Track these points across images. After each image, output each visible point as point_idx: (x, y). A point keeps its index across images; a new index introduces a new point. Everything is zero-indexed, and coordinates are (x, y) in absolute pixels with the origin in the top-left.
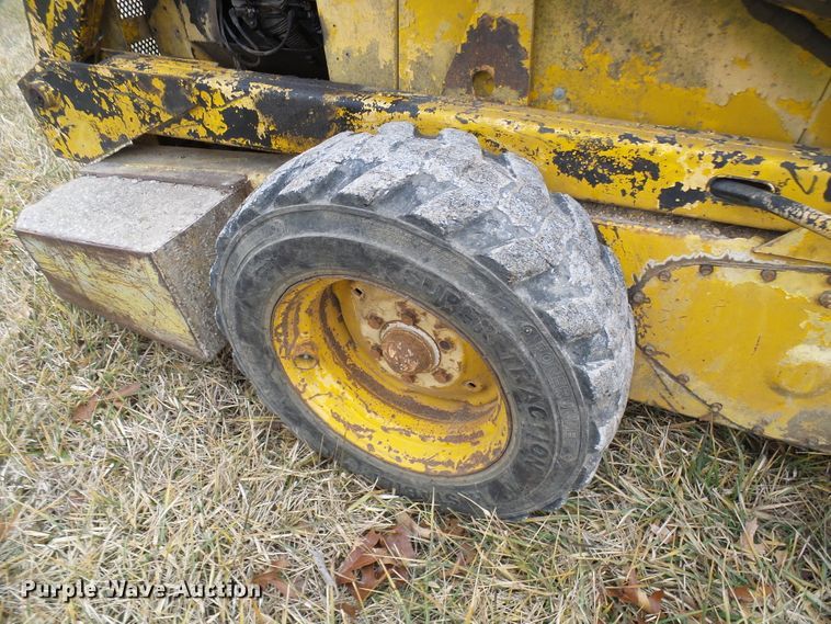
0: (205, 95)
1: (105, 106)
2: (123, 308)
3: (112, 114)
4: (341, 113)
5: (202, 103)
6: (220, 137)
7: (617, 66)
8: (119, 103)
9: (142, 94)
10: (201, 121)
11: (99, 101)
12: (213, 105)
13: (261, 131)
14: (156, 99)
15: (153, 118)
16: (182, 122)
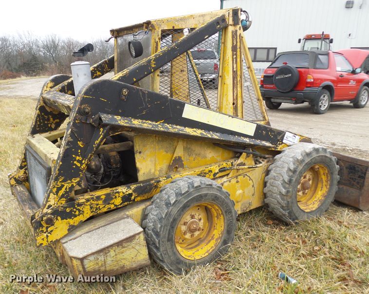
0: (117, 194)
1: (77, 213)
3: (79, 215)
4: (156, 184)
5: (116, 197)
6: (118, 205)
8: (84, 210)
9: (95, 202)
10: (113, 203)
11: (75, 212)
12: (119, 196)
13: (133, 197)
14: (100, 202)
15: (97, 209)
16: (106, 206)
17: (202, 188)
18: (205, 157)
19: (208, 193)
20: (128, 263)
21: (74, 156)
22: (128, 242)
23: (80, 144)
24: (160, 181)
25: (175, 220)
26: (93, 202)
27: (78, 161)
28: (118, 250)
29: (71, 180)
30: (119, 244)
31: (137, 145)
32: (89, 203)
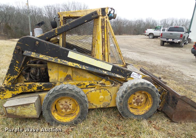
1: (16, 90)
2: (24, 114)
3: (16, 91)
4: (54, 85)
5: (34, 87)
6: (36, 90)
7: (79, 77)
8: (19, 89)
9: (24, 87)
10: (33, 89)
11: (15, 89)
12: (36, 87)
13: (42, 88)
14: (26, 87)
15: (25, 90)
16: (29, 90)
17: (66, 90)
18: (85, 77)
19: (69, 93)
20: (27, 115)
21: (15, 66)
22: (26, 106)
23: (17, 62)
24: (56, 84)
25: (50, 101)
26: (23, 87)
27: (17, 69)
28: (22, 108)
29: (14, 76)
30: (22, 105)
31: (49, 66)
32: (21, 87)
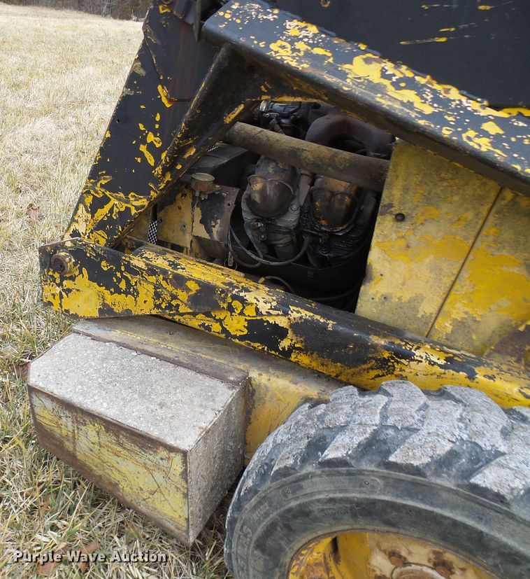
0: (236, 304)
1: (123, 285)
2: (116, 477)
3: (127, 293)
4: (386, 355)
5: (231, 309)
6: (235, 337)
8: (139, 288)
9: (170, 288)
10: (220, 321)
11: (119, 281)
12: (242, 313)
13: (285, 344)
14: (183, 296)
16: (200, 316)
20: (127, 489)
21: (142, 127)
24: (409, 356)
26: (164, 283)
27: (151, 147)
29: (126, 194)
32: (152, 279)
